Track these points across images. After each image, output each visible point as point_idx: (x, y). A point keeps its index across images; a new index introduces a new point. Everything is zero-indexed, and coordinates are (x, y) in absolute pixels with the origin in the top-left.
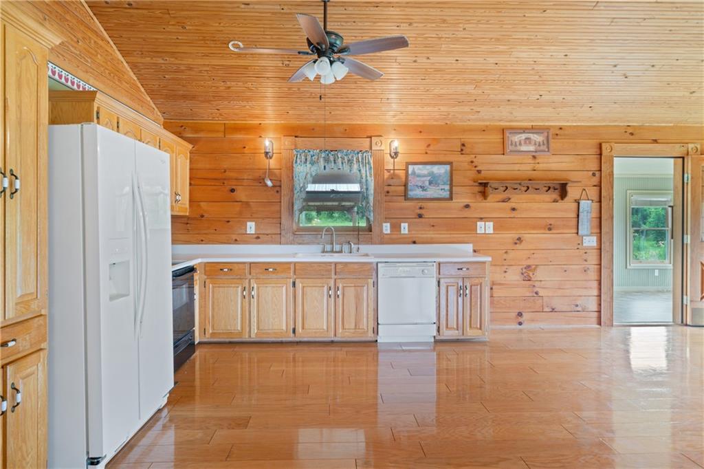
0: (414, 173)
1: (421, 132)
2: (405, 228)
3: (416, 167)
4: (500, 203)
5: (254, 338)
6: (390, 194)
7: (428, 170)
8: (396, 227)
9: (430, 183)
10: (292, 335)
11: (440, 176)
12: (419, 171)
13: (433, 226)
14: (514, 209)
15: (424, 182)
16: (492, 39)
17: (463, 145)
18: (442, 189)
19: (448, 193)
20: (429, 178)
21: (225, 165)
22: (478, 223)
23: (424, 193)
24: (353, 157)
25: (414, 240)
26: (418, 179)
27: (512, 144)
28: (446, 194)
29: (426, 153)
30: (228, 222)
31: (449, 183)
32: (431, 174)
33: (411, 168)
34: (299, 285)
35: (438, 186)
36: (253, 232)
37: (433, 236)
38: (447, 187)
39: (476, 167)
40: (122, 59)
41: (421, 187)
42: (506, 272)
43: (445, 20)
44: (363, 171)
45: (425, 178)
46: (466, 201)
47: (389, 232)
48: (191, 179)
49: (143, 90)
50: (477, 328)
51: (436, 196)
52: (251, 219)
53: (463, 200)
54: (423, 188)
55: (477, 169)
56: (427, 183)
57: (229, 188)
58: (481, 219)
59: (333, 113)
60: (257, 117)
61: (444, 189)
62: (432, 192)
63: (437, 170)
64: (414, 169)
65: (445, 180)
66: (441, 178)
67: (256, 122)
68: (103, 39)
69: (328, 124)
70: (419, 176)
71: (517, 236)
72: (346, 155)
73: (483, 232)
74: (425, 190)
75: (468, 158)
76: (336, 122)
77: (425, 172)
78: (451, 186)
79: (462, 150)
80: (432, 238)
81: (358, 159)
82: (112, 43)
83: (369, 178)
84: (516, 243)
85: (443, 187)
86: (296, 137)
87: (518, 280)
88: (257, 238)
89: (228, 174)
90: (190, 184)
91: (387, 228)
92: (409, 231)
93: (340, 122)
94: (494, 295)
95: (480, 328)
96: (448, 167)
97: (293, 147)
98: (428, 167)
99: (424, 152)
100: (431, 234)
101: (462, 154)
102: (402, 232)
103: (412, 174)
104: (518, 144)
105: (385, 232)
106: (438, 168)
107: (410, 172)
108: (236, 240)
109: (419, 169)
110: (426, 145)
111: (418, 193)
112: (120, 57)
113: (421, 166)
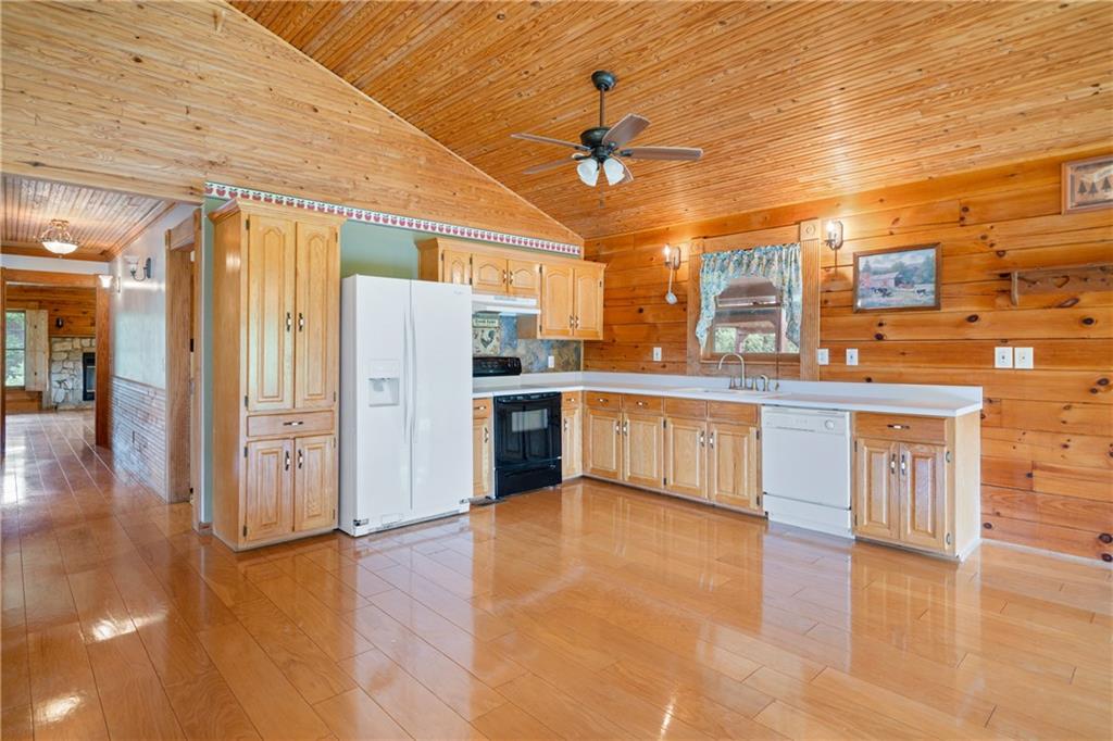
0: (867, 269)
1: (881, 201)
2: (852, 357)
3: (871, 259)
4: (1053, 310)
5: (626, 481)
6: (830, 304)
7: (893, 260)
8: (838, 354)
9: (898, 282)
10: (663, 486)
11: (916, 269)
12: (879, 266)
13: (903, 354)
14: (1089, 321)
15: (885, 282)
16: (867, 41)
17: (966, 209)
18: (918, 292)
19: (933, 296)
20: (895, 275)
21: (635, 282)
22: (998, 350)
23: (886, 298)
24: (773, 255)
25: (869, 376)
26: (876, 277)
27: (1082, 190)
28: (929, 300)
29: (892, 234)
30: (637, 347)
31: (933, 279)
32: (901, 268)
33: (862, 262)
34: (670, 426)
35: (912, 287)
36: (660, 360)
37: (903, 370)
38: (930, 287)
39: (992, 245)
40: (515, 194)
41: (880, 290)
42: (1066, 446)
43: (765, 50)
44: (787, 275)
45: (887, 276)
46: (972, 309)
47: (826, 362)
48: (605, 300)
49: (548, 216)
50: (927, 532)
51: (908, 303)
52: (658, 343)
53: (963, 309)
54: (884, 292)
55: (995, 248)
56: (892, 283)
57: (637, 308)
58: (1004, 342)
59: (738, 200)
60: (660, 221)
61: (924, 291)
62: (901, 298)
63: (908, 259)
64: (867, 262)
65: (925, 275)
66: (918, 273)
67: (663, 227)
68: (487, 183)
69: (744, 215)
70: (875, 273)
71: (1099, 376)
72: (766, 254)
73: (1011, 366)
74: (888, 295)
75: (976, 232)
76: (752, 210)
77: (889, 265)
78: (938, 284)
79: (962, 219)
80: (901, 374)
81: (780, 257)
82: (499, 183)
83: (794, 283)
84: (1094, 391)
85: (921, 287)
86: (705, 238)
87: (1100, 467)
88: (663, 368)
89: (637, 292)
90: (605, 306)
91: (823, 356)
92: (860, 361)
93: (759, 209)
94: (1036, 489)
95: (934, 535)
96: (932, 253)
97: (701, 251)
98: (894, 256)
99: (887, 232)
100: (899, 367)
101: (962, 226)
102: (848, 363)
103: (865, 270)
104: (1099, 187)
105: (821, 362)
106: (913, 257)
107: (861, 268)
108: (643, 369)
109: (878, 261)
110: (892, 220)
111: (877, 300)
112: (512, 193)
113: (880, 257)
